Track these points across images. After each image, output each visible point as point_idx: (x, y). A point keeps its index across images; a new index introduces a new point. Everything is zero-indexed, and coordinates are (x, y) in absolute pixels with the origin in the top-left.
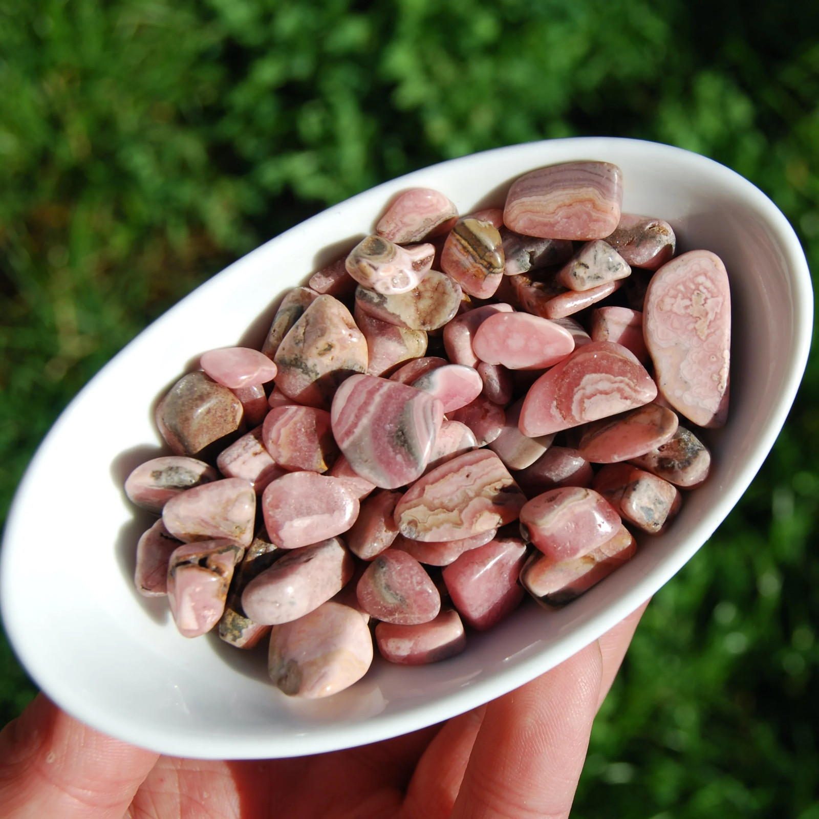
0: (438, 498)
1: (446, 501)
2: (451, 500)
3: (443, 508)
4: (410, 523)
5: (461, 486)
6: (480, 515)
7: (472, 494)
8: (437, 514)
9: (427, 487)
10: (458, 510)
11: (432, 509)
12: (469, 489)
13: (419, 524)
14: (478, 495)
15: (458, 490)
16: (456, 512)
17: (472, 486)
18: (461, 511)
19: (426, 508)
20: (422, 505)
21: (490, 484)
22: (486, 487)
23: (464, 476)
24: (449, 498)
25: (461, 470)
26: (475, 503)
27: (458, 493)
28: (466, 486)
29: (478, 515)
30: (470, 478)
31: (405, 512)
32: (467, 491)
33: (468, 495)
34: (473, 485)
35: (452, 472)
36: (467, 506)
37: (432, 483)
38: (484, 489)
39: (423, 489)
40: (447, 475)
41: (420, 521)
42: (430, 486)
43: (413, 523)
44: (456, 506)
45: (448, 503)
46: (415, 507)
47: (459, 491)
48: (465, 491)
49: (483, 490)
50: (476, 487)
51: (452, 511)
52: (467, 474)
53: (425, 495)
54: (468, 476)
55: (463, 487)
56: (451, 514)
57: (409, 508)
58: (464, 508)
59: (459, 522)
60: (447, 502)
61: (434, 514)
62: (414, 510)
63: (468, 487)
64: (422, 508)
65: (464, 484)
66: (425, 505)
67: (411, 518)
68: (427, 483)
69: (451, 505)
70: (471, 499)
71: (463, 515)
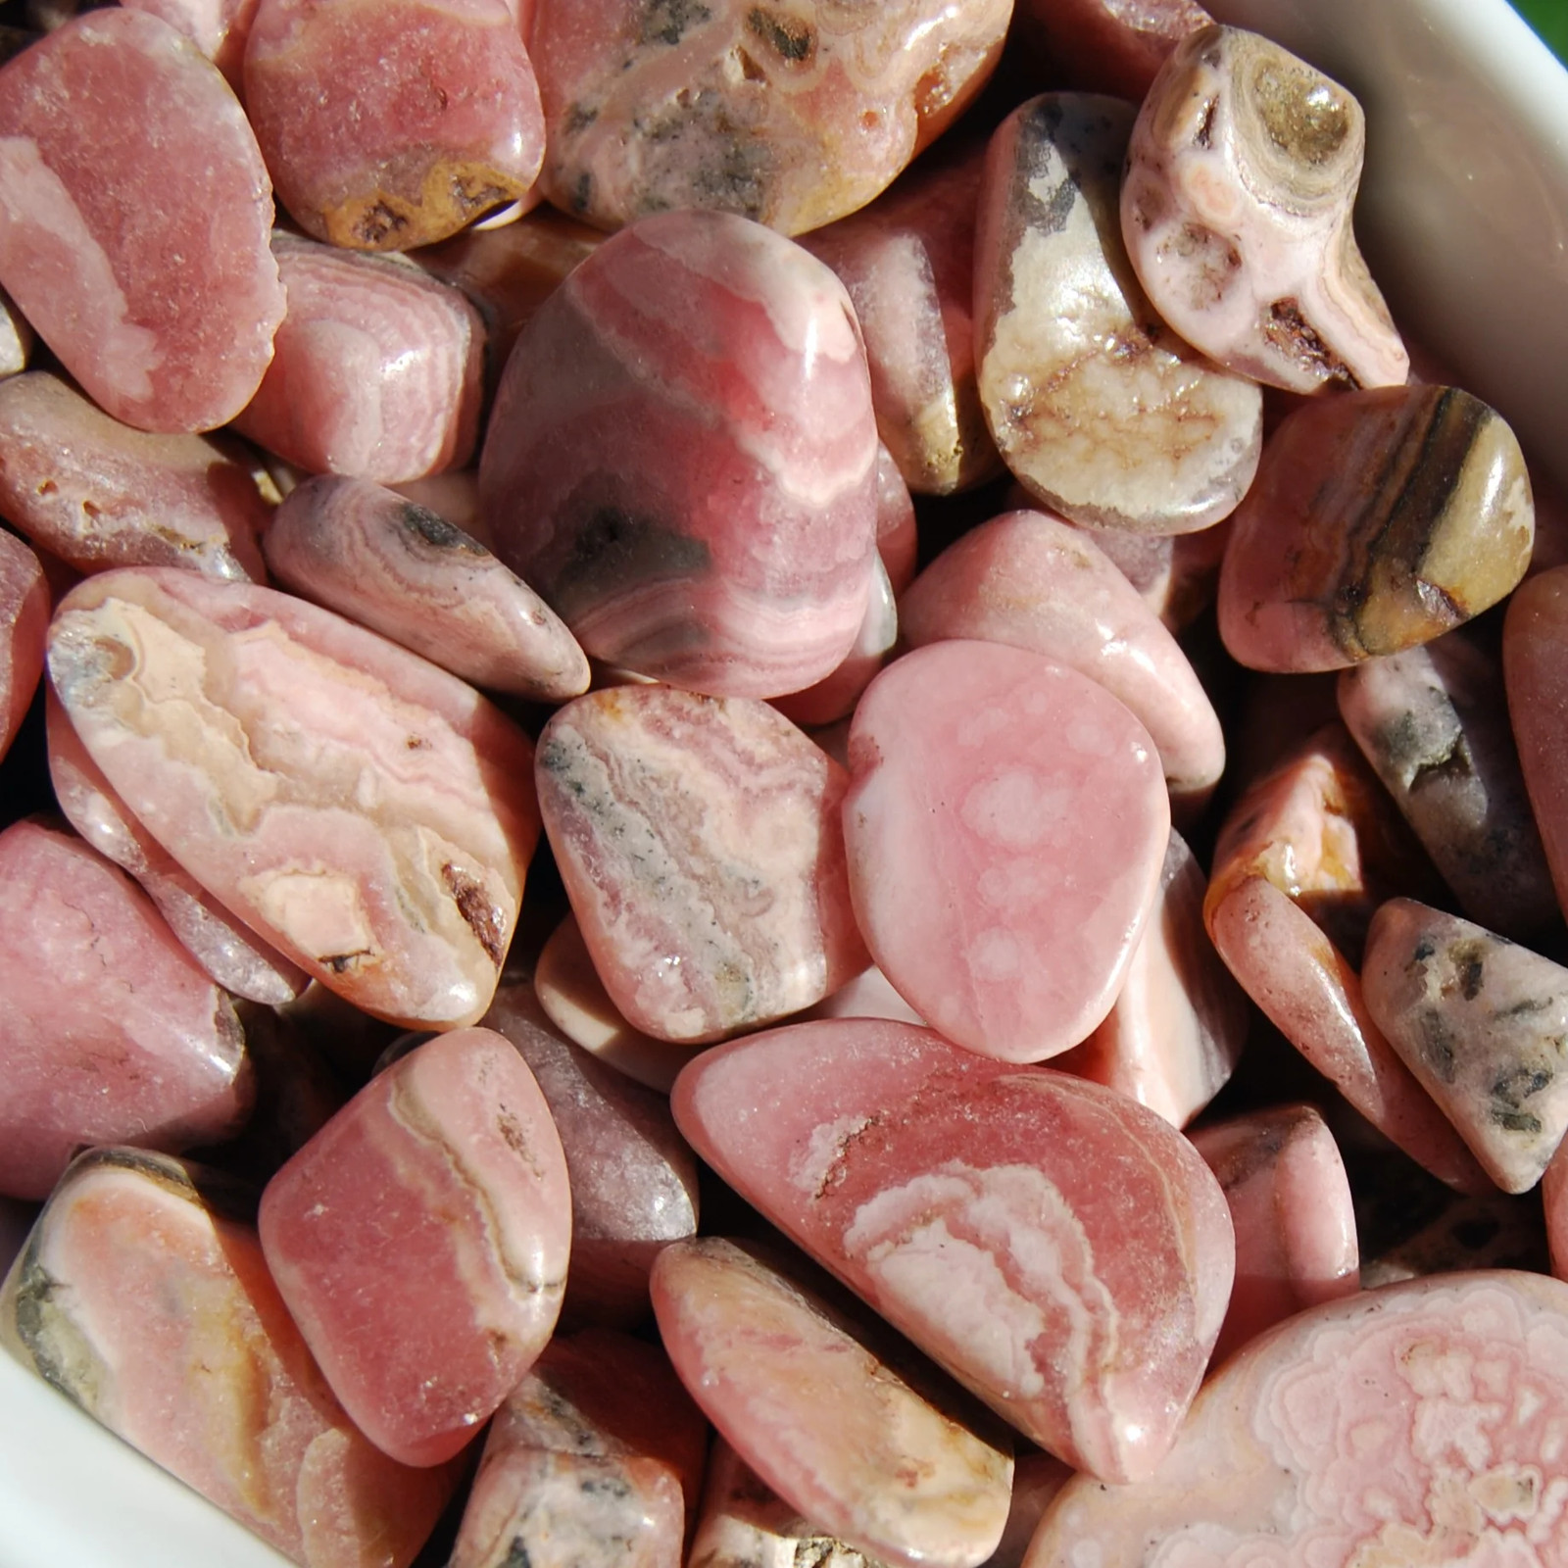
0: (264, 690)
1: (278, 721)
2: (292, 737)
3: (250, 729)
4: (110, 645)
5: (366, 745)
6: (324, 873)
7: (367, 795)
8: (210, 722)
9: (270, 628)
10: (279, 784)
11: (217, 690)
12: (378, 779)
13: (129, 679)
14: (383, 818)
15: (344, 738)
16: (264, 782)
17: (393, 782)
18: (283, 797)
19: (200, 669)
20: (200, 651)
21: (447, 837)
22: (428, 831)
23: (402, 735)
24: (296, 726)
25: (417, 708)
26: (348, 829)
27: (335, 750)
28: (377, 758)
29: (318, 866)
30: (414, 755)
31: (131, 606)
32: (366, 773)
33: (355, 785)
34: (403, 781)
35: (387, 682)
36: (319, 806)
37: (295, 637)
38: (420, 830)
39: (255, 621)
40: (363, 670)
41: (143, 678)
42: (285, 637)
43: (120, 657)
44: (289, 770)
45: (276, 732)
46: (175, 628)
47: (345, 747)
48: (358, 768)
49: (408, 827)
50: (399, 793)
51: (260, 767)
52: (416, 738)
53: (238, 638)
54: (412, 745)
55: (366, 752)
56: (251, 767)
57: (157, 613)
58: (302, 802)
59: (245, 819)
60: (278, 727)
61: (202, 709)
62: (161, 630)
63: (380, 770)
64: (189, 655)
65: (380, 749)
66: (207, 661)
67: (128, 639)
68: (283, 621)
69: (277, 749)
70: (350, 803)
71: (274, 814)
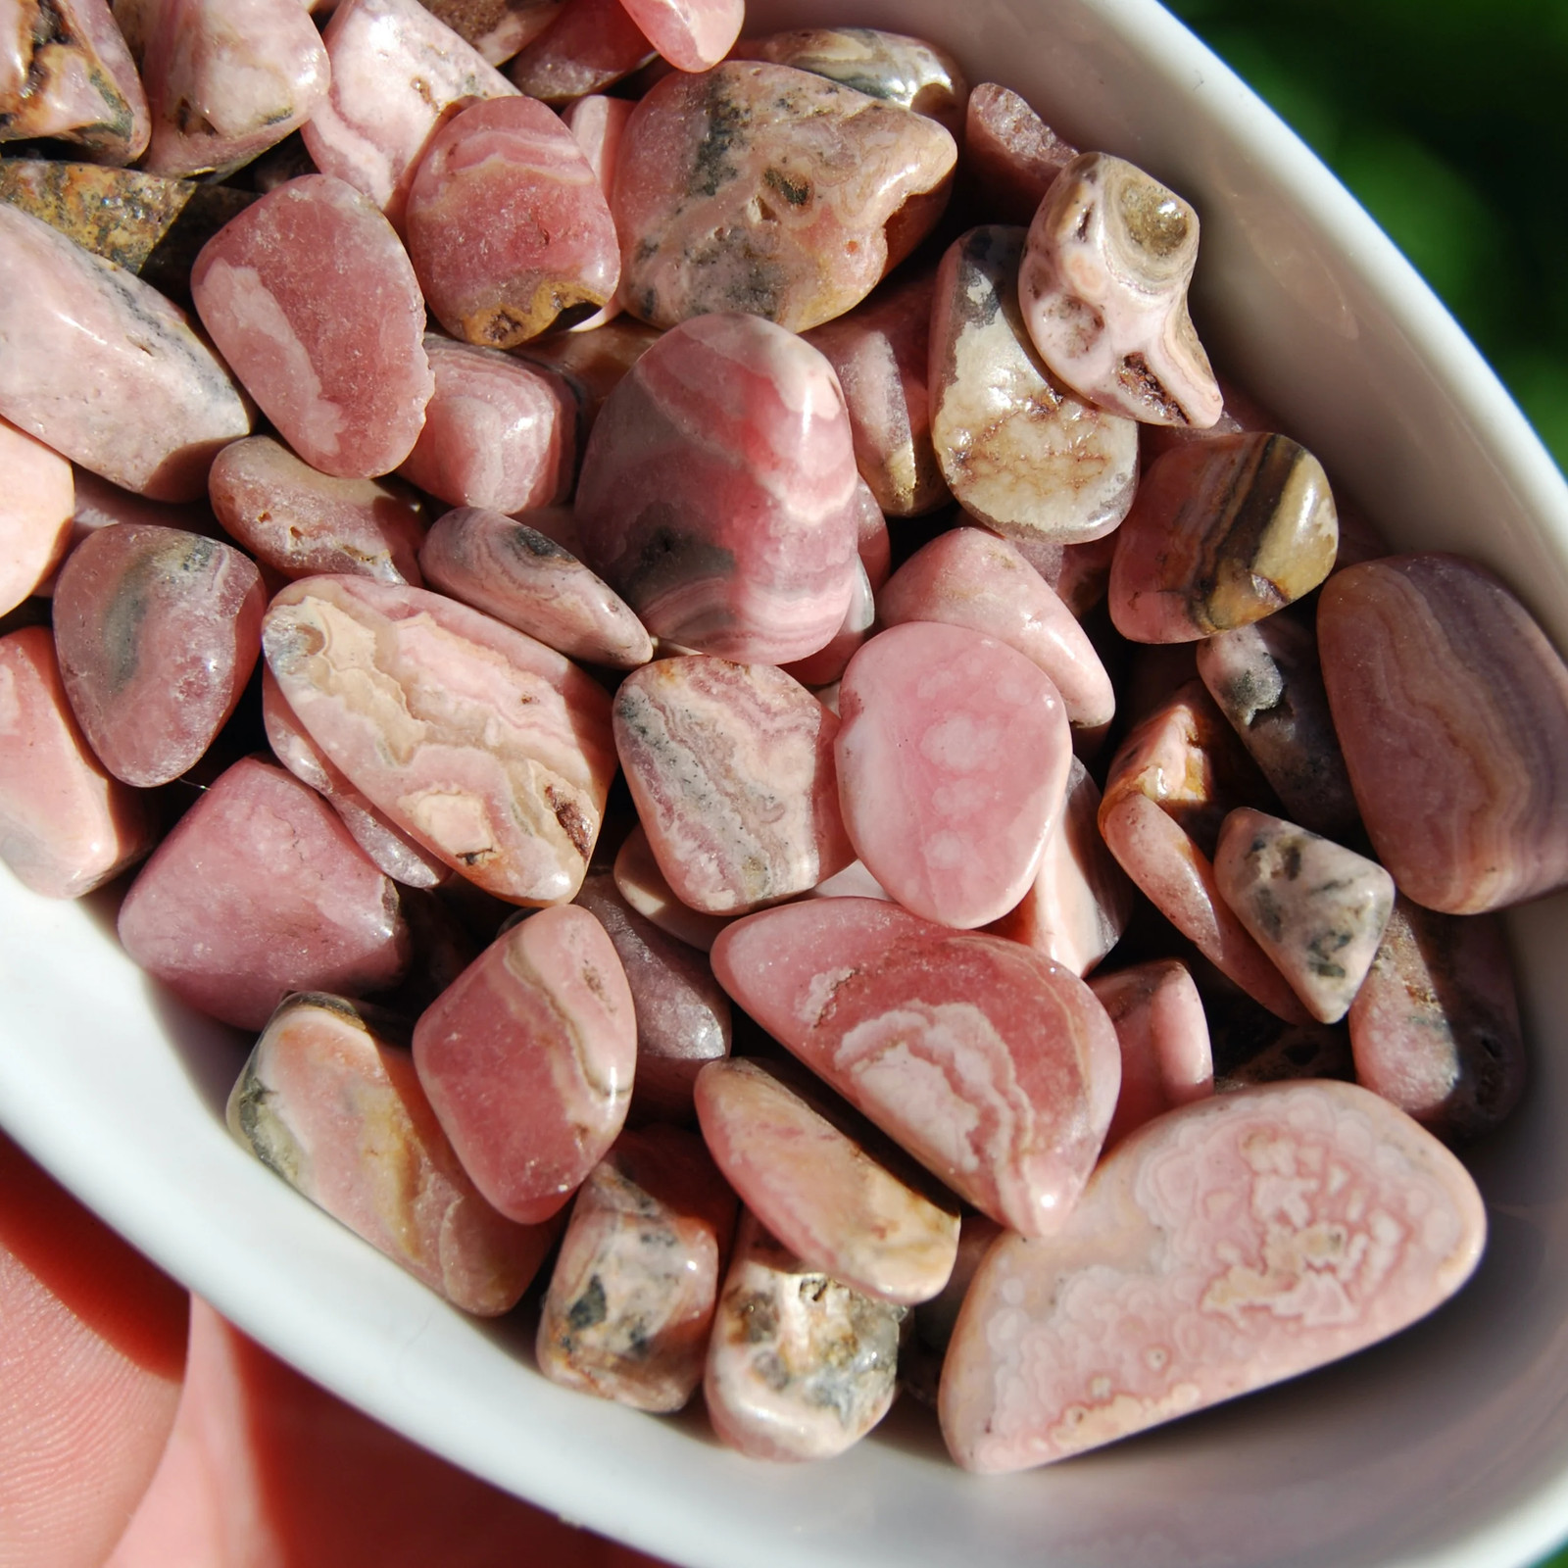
0: (418, 661)
1: (428, 684)
2: (438, 695)
3: (407, 690)
4: (307, 630)
5: (492, 701)
6: (459, 793)
7: (492, 737)
8: (379, 685)
9: (423, 618)
10: (428, 729)
11: (384, 661)
12: (500, 725)
13: (320, 654)
14: (503, 753)
15: (476, 696)
16: (417, 728)
17: (511, 727)
18: (431, 738)
19: (373, 647)
20: (372, 634)
21: (549, 768)
22: (536, 763)
23: (518, 694)
24: (441, 687)
25: (529, 674)
26: (478, 762)
27: (469, 704)
28: (500, 711)
29: (455, 788)
30: (526, 708)
31: (323, 602)
32: (491, 721)
33: (483, 730)
34: (518, 727)
35: (507, 656)
36: (456, 745)
37: (441, 624)
38: (530, 762)
39: (412, 612)
40: (490, 648)
41: (331, 653)
42: (433, 623)
43: (314, 639)
44: (435, 719)
45: (426, 692)
46: (355, 618)
47: (476, 703)
48: (485, 717)
49: (521, 760)
50: (515, 735)
51: (414, 717)
52: (528, 696)
53: (400, 624)
54: (525, 701)
55: (492, 706)
56: (408, 716)
57: (343, 608)
58: (444, 743)
59: (403, 754)
60: (428, 688)
61: (373, 676)
62: (345, 620)
63: (501, 719)
64: (365, 637)
65: (501, 704)
66: (377, 641)
67: (320, 625)
68: (433, 612)
69: (426, 704)
70: (479, 743)
71: (424, 751)
